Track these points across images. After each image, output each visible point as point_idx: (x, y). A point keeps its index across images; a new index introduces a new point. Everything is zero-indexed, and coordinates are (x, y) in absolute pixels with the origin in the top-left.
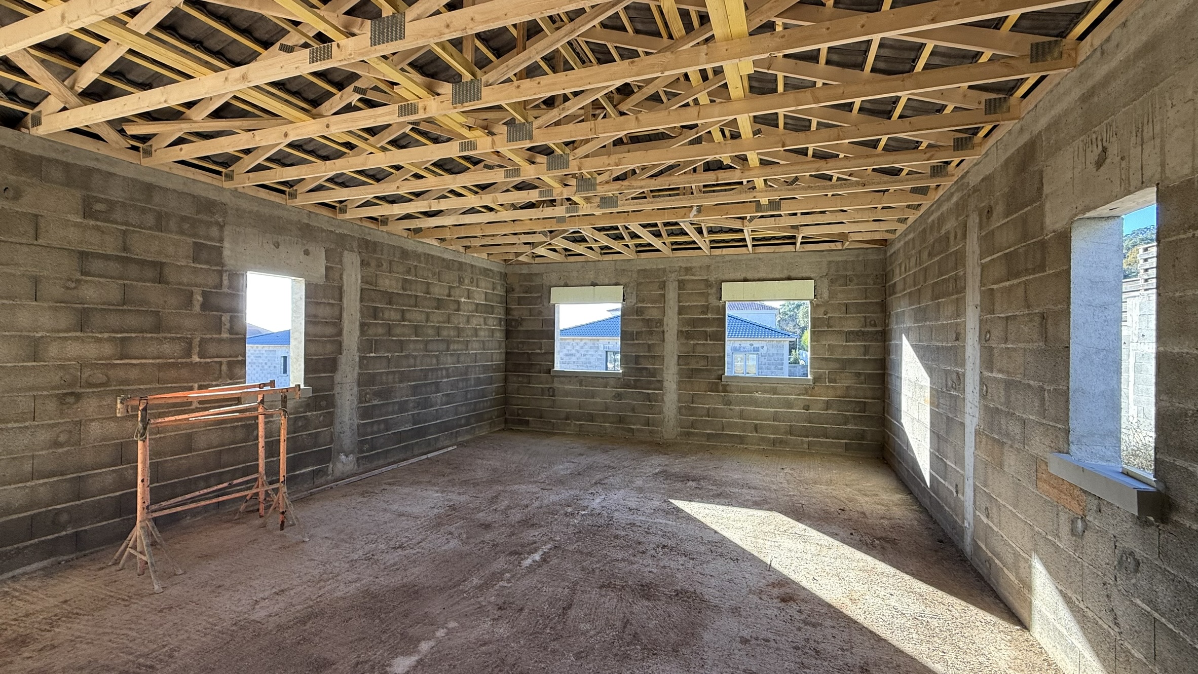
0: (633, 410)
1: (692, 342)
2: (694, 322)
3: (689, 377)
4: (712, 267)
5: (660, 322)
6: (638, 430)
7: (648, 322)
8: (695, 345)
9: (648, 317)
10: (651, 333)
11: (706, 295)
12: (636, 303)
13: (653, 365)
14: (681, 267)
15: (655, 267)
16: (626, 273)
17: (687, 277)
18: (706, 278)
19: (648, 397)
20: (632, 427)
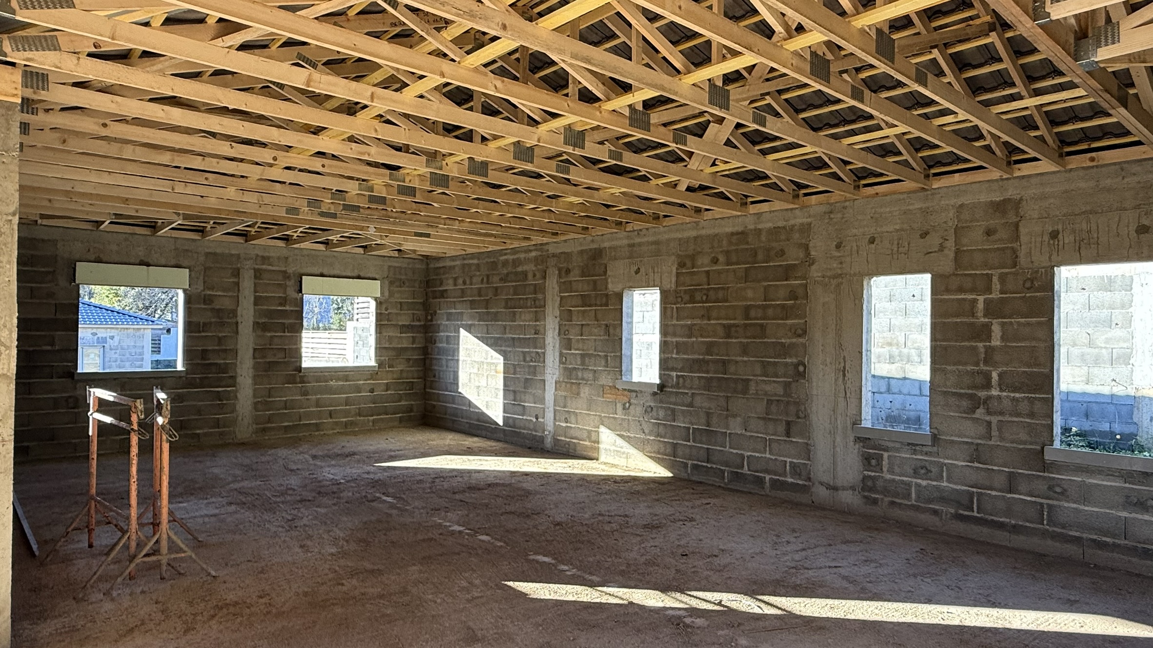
0: (199, 412)
1: (269, 334)
2: (271, 314)
3: (266, 371)
4: (290, 259)
5: (234, 313)
6: (205, 434)
7: (218, 312)
8: (272, 337)
9: (218, 307)
10: (222, 324)
11: (284, 287)
12: (204, 290)
13: (224, 359)
14: (257, 255)
15: (227, 252)
16: (190, 254)
17: (264, 267)
18: (284, 269)
19: (218, 396)
20: (198, 432)
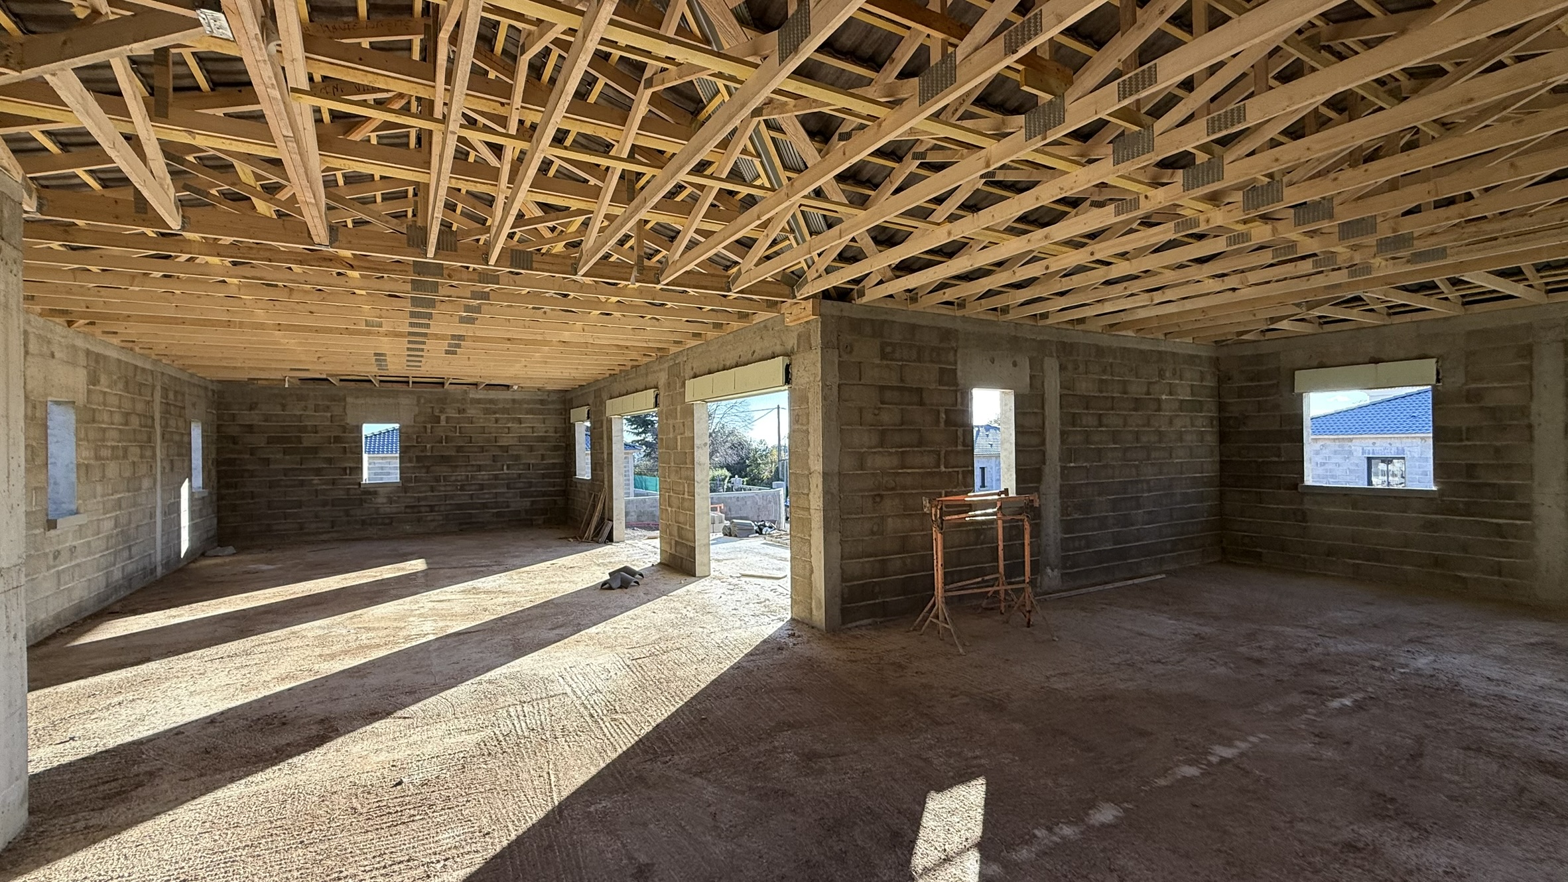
0: (1464, 549)
5: (1524, 411)
6: (1477, 580)
10: (1500, 429)
12: (1467, 383)
13: (1507, 479)
15: (1507, 324)
16: (1441, 339)
